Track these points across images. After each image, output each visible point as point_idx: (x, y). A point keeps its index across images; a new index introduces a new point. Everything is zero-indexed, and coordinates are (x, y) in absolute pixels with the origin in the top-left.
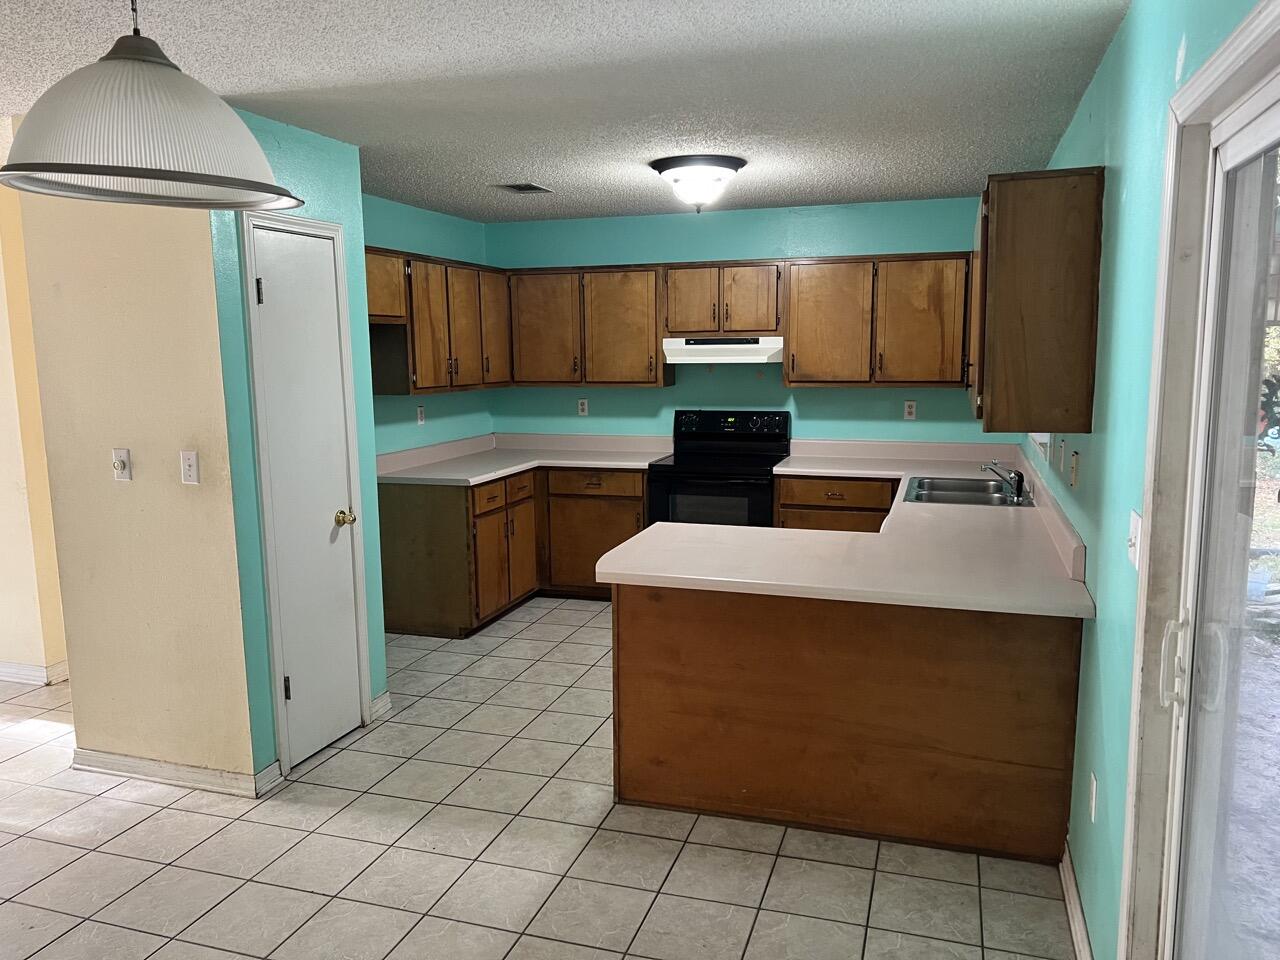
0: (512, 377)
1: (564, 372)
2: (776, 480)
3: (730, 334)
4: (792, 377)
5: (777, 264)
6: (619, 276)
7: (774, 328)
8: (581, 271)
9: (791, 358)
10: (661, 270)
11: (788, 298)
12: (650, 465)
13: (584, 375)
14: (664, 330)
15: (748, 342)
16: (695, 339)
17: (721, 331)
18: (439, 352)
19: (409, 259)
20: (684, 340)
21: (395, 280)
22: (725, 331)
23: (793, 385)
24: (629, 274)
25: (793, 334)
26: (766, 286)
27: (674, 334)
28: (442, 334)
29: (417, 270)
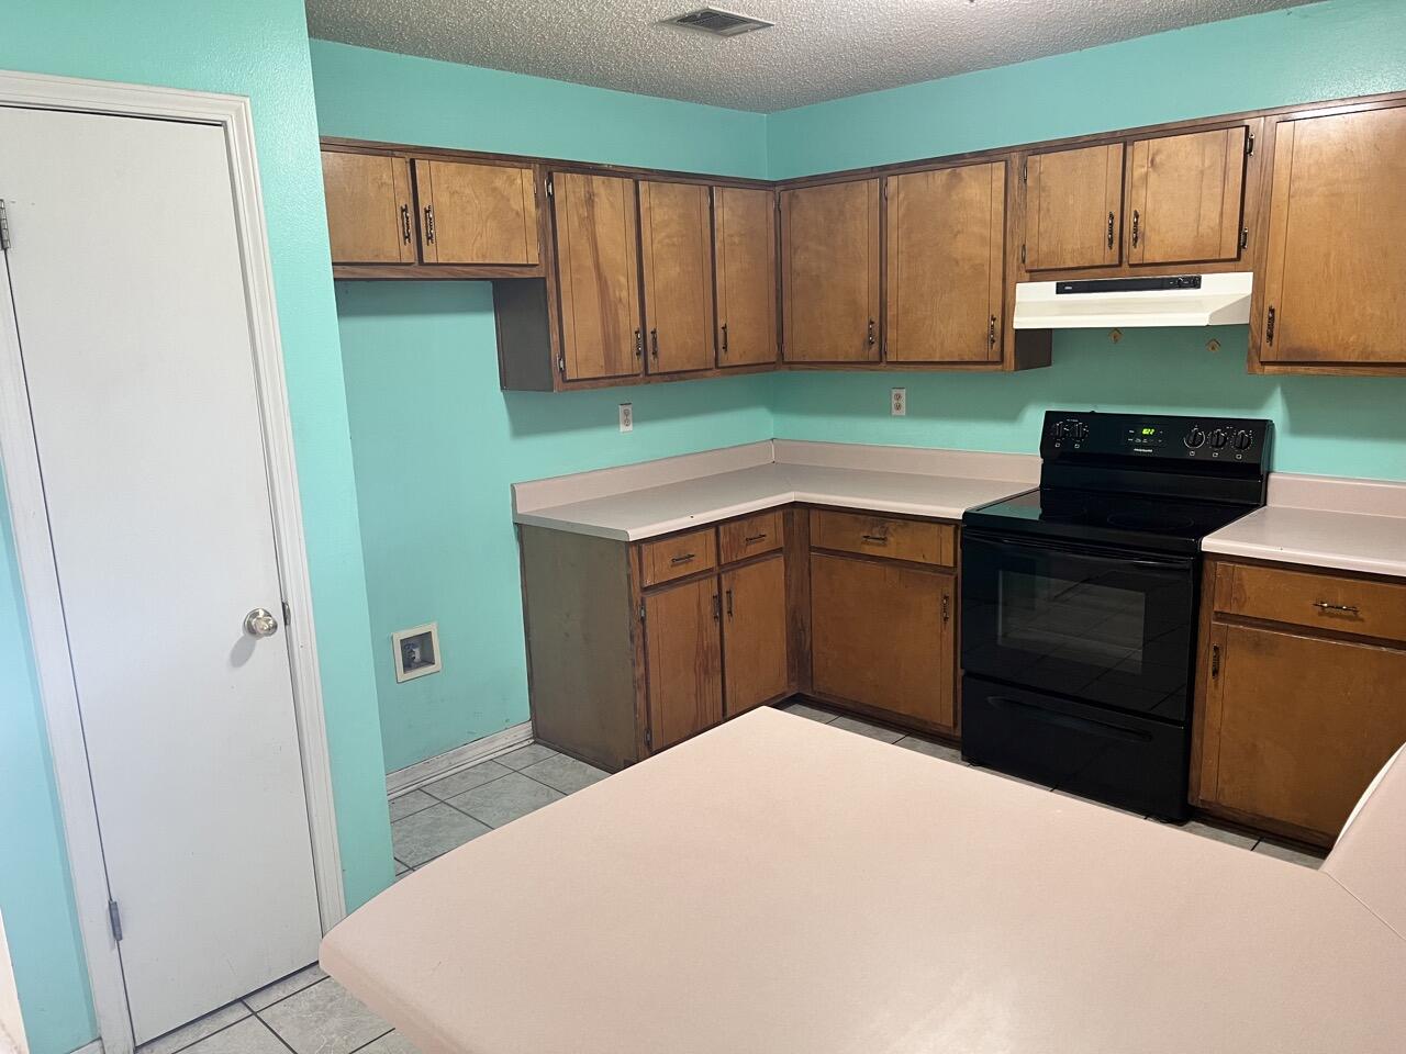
0: (782, 354)
1: (851, 346)
2: (1208, 564)
3: (1142, 269)
4: (1268, 352)
5: (1246, 122)
6: (941, 177)
7: (1235, 256)
8: (883, 172)
9: (1266, 313)
10: (1016, 158)
11: (1267, 194)
12: (965, 514)
13: (882, 352)
14: (1019, 269)
15: (1178, 284)
16: (1074, 282)
17: (1125, 265)
18: (616, 321)
19: (549, 169)
20: (1054, 284)
21: (516, 205)
22: (1132, 266)
23: (1268, 368)
24: (958, 170)
25: (1275, 265)
26: (1219, 173)
27: (1036, 275)
28: (625, 289)
29: (569, 189)
